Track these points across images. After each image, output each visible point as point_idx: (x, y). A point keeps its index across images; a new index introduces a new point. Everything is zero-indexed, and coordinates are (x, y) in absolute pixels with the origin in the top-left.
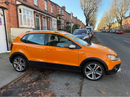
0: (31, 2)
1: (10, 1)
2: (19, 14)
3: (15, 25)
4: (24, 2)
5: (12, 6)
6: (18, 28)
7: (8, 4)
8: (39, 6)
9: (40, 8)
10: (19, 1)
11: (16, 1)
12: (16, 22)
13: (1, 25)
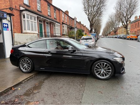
0: (34, 7)
1: (14, 7)
2: (22, 20)
3: (18, 31)
4: (27, 8)
5: (16, 12)
6: (22, 33)
7: (12, 9)
8: (42, 11)
9: (44, 13)
10: (22, 7)
11: (20, 6)
12: (19, 27)
13: (8, 30)
